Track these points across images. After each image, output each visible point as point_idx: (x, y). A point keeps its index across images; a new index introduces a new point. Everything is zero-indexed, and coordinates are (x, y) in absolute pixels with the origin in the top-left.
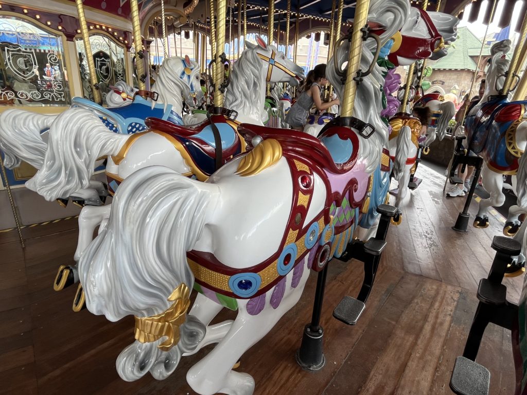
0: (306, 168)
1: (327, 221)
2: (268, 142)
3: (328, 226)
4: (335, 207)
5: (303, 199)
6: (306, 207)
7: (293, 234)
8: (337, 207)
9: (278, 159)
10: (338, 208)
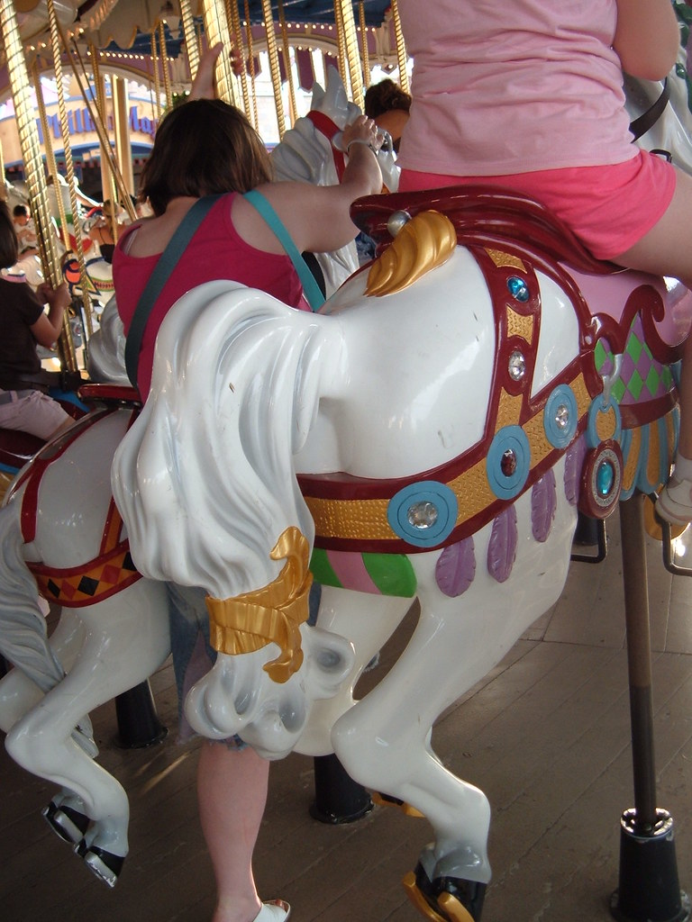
0: (515, 263)
1: (595, 387)
2: (421, 221)
3: (600, 400)
4: (610, 353)
5: (518, 324)
6: (529, 342)
7: (511, 404)
8: (614, 353)
9: (449, 251)
10: (617, 356)
